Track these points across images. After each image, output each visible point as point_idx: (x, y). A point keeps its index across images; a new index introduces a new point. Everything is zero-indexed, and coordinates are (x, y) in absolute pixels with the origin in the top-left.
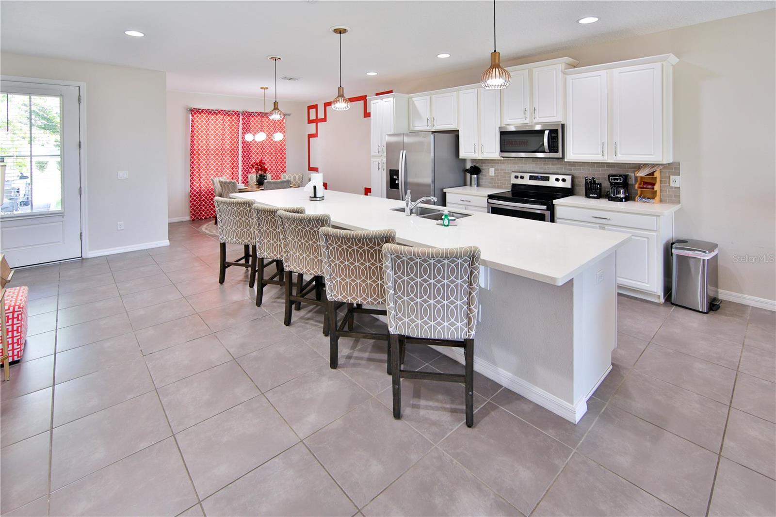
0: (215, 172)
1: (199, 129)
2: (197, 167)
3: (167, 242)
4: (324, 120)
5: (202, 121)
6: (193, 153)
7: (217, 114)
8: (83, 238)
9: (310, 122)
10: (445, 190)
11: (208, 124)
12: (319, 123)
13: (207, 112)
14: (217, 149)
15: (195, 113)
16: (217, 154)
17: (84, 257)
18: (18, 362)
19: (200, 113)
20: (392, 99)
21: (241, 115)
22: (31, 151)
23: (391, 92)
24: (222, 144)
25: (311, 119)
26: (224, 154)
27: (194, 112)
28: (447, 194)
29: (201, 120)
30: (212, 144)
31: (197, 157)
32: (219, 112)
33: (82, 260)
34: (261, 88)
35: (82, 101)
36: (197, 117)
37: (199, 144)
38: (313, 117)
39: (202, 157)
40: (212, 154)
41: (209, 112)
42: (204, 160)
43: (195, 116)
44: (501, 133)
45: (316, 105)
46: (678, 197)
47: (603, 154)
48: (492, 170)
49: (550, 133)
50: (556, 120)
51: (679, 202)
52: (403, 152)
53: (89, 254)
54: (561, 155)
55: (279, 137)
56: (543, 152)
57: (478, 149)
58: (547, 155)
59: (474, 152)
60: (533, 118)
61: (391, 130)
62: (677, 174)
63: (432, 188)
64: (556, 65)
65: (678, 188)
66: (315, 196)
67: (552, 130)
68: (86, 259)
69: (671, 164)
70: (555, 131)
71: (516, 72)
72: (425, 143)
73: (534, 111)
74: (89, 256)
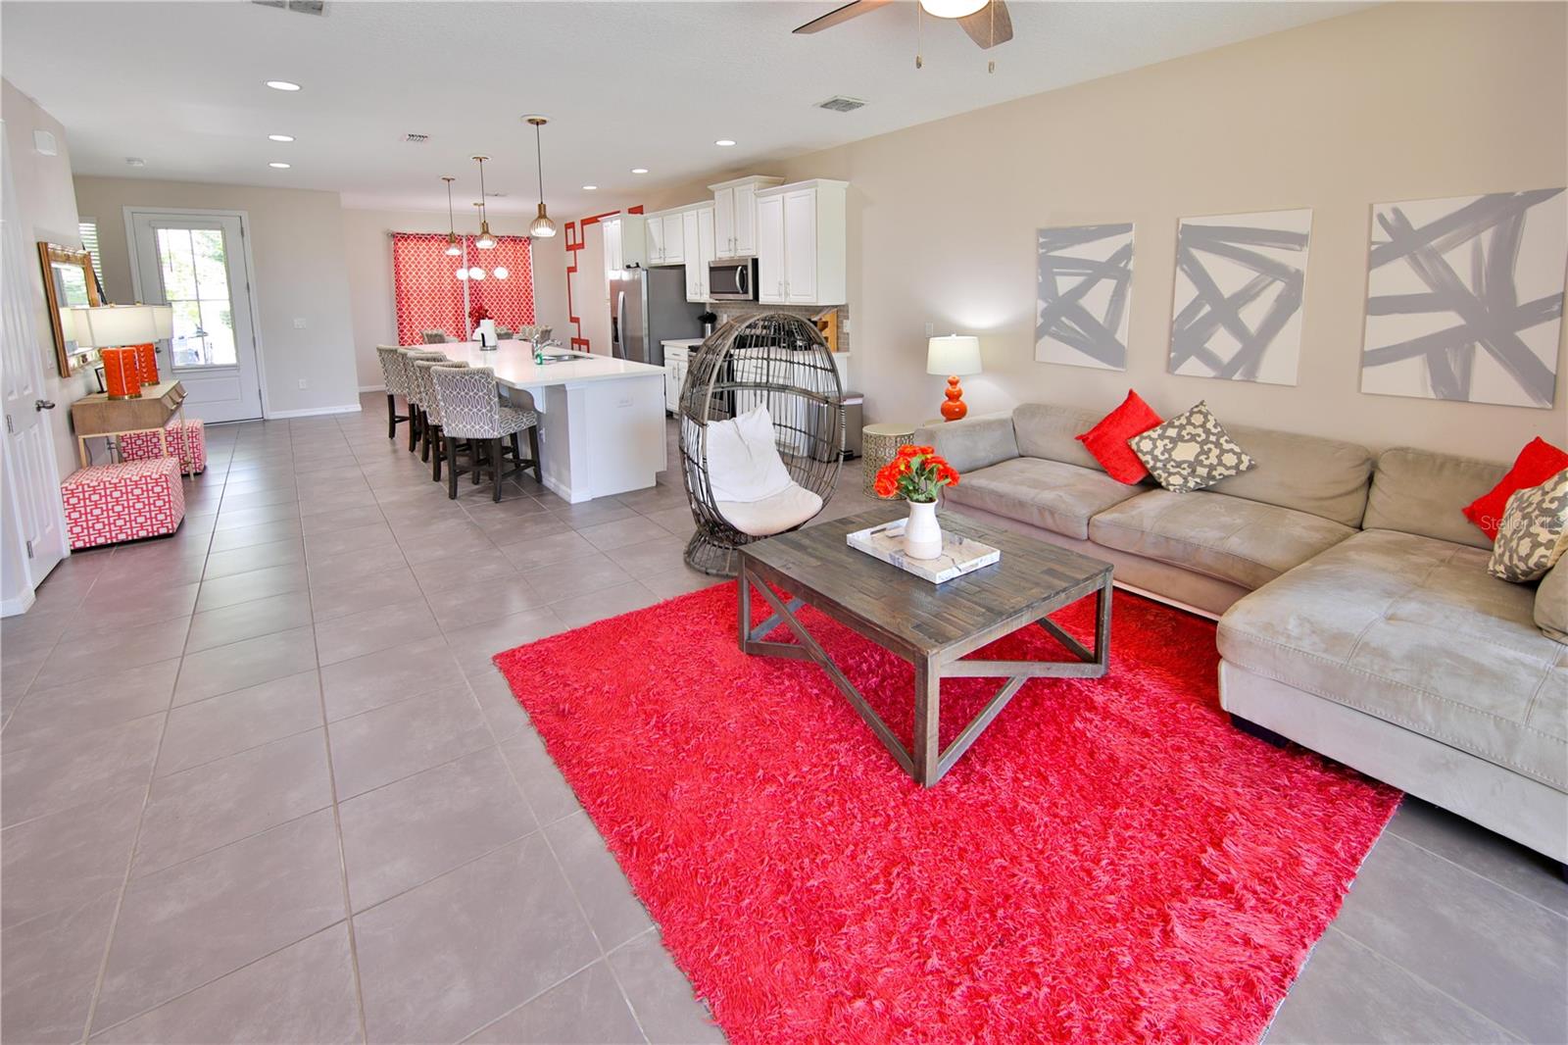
0: (432, 323)
1: (407, 262)
2: (407, 316)
3: (358, 408)
4: (582, 246)
5: (409, 252)
7: (429, 241)
8: (263, 396)
9: (569, 248)
10: (663, 343)
11: (418, 255)
12: (578, 251)
13: (415, 237)
14: (433, 291)
15: (399, 240)
16: (433, 298)
17: (265, 418)
18: (200, 474)
19: (406, 240)
20: (619, 221)
21: (464, 240)
22: (198, 295)
23: (618, 212)
24: (438, 284)
25: (569, 244)
26: (444, 298)
27: (399, 238)
28: (665, 348)
29: (408, 250)
30: (426, 284)
31: (407, 302)
32: (433, 238)
33: (263, 421)
34: (475, 204)
35: (245, 233)
36: (403, 244)
37: (408, 284)
38: (571, 242)
39: (412, 302)
40: (427, 298)
41: (419, 237)
42: (416, 306)
43: (399, 244)
44: (712, 269)
45: (573, 223)
46: (848, 344)
47: (780, 295)
48: (725, 316)
49: (741, 270)
50: (752, 253)
51: (847, 350)
52: (621, 294)
53: (271, 415)
54: (750, 296)
55: (501, 273)
56: (738, 293)
57: (699, 290)
58: (742, 297)
59: (696, 294)
60: (736, 250)
61: (619, 264)
62: (848, 318)
63: (646, 341)
64: (752, 183)
65: (848, 334)
66: (484, 345)
67: (743, 266)
68: (268, 420)
69: (843, 306)
70: (745, 267)
71: (721, 191)
72: (639, 282)
73: (736, 240)
74: (271, 418)
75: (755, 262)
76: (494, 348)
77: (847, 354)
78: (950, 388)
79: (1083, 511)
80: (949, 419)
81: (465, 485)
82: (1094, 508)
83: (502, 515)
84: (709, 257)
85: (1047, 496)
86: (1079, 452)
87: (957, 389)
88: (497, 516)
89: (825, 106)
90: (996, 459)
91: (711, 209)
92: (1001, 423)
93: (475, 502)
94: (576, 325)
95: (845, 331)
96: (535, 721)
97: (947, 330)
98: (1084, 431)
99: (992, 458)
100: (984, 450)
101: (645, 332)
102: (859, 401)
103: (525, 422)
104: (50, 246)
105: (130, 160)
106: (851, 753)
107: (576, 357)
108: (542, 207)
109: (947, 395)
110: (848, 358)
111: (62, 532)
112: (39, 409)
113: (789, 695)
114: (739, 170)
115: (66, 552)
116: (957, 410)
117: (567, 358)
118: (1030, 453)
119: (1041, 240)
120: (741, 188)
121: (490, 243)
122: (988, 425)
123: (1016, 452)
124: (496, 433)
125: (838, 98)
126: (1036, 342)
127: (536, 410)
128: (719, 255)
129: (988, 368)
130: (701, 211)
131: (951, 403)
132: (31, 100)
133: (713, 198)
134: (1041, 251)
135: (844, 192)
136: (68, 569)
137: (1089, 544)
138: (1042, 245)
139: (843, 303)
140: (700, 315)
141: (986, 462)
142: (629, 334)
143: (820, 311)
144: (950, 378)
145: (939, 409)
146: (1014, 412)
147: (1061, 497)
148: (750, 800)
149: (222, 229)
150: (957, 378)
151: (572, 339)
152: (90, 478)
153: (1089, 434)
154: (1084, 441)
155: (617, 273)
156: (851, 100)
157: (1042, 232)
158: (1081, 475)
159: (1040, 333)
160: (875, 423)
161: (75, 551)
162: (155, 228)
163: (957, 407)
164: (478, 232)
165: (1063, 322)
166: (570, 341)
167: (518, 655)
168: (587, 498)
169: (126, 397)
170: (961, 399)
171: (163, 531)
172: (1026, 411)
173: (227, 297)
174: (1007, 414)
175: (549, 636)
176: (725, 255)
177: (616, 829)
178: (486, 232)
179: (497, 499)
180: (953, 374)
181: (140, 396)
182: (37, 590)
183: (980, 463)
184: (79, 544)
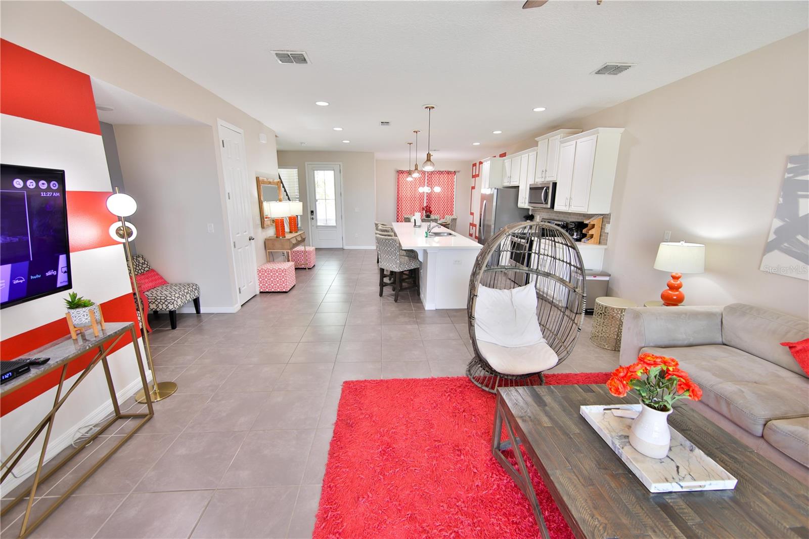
0: (410, 212)
1: (402, 184)
2: (401, 209)
3: (374, 247)
4: (478, 176)
5: (403, 179)
6: (399, 199)
8: (343, 240)
9: (473, 177)
12: (476, 178)
13: (406, 172)
14: (412, 197)
15: (399, 174)
16: (411, 201)
18: (311, 268)
20: (489, 162)
21: (426, 173)
22: (326, 198)
24: (414, 194)
26: (416, 201)
27: (400, 172)
29: (400, 178)
30: (409, 194)
31: (401, 202)
33: (343, 249)
35: (341, 172)
36: (400, 176)
37: (402, 194)
38: (474, 174)
39: (403, 202)
40: (409, 200)
41: (403, 172)
42: (404, 204)
44: (531, 188)
45: (476, 163)
46: (607, 240)
47: (566, 205)
48: (538, 217)
49: (546, 189)
50: (553, 179)
51: (606, 244)
52: (485, 201)
53: (346, 247)
54: (549, 206)
55: (437, 189)
56: (542, 203)
57: (524, 202)
58: (544, 206)
59: (522, 203)
60: (545, 177)
61: (487, 186)
62: (609, 223)
63: (493, 226)
64: (558, 135)
65: (608, 233)
66: (415, 225)
67: (547, 187)
68: (345, 249)
69: (608, 214)
70: (548, 188)
71: (542, 142)
72: (493, 195)
73: (546, 171)
74: (346, 248)
75: (555, 185)
76: (420, 226)
77: (605, 247)
78: (672, 281)
79: (761, 411)
80: (668, 304)
81: (388, 290)
82: (778, 413)
83: (394, 309)
84: (531, 181)
85: (728, 388)
86: (785, 357)
87: (678, 282)
88: (392, 308)
89: (598, 72)
90: (695, 342)
91: (535, 153)
92: (709, 315)
93: (388, 300)
94: (472, 216)
95: (606, 231)
96: (337, 424)
97: (678, 236)
98: (793, 338)
99: (692, 340)
100: (684, 333)
101: (493, 222)
102: (607, 278)
103: (413, 266)
104: (260, 178)
105: (302, 143)
106: (470, 527)
107: (450, 234)
108: (429, 155)
109: (668, 286)
110: (606, 249)
111: (257, 285)
112: (250, 240)
113: (459, 465)
114: (553, 127)
115: (258, 293)
116: (675, 298)
117: (446, 234)
118: (733, 343)
119: (790, 166)
120: (552, 138)
121: (418, 174)
122: (695, 315)
123: (720, 340)
124: (397, 269)
125: (608, 64)
126: (764, 254)
127: (419, 261)
128: (537, 180)
129: (709, 269)
130: (530, 154)
131: (670, 292)
132: (259, 122)
133: (537, 146)
134: (787, 175)
135: (620, 135)
136: (258, 299)
137: (761, 441)
138: (789, 171)
139: (608, 213)
140: (525, 215)
141: (686, 342)
142: (486, 223)
143: (590, 218)
144: (674, 274)
145: (660, 296)
146: (725, 309)
147: (743, 392)
148: (395, 527)
149: (334, 170)
150: (680, 275)
151: (470, 223)
152: (271, 266)
153: (798, 343)
154: (791, 348)
155: (487, 191)
156: (619, 65)
157: (791, 159)
158: (779, 376)
159: (769, 247)
160: (617, 296)
161: (261, 292)
162: (314, 170)
163: (675, 295)
164: (413, 168)
165: (798, 240)
166: (469, 224)
167: (352, 385)
168: (434, 308)
169: (281, 237)
170: (680, 290)
171: (284, 290)
172: (736, 310)
173: (334, 198)
174: (717, 309)
175: (370, 379)
176: (539, 181)
177: (325, 506)
178: (416, 169)
179: (396, 301)
180: (676, 271)
181: (285, 237)
182: (242, 306)
183: (680, 343)
184: (262, 290)
